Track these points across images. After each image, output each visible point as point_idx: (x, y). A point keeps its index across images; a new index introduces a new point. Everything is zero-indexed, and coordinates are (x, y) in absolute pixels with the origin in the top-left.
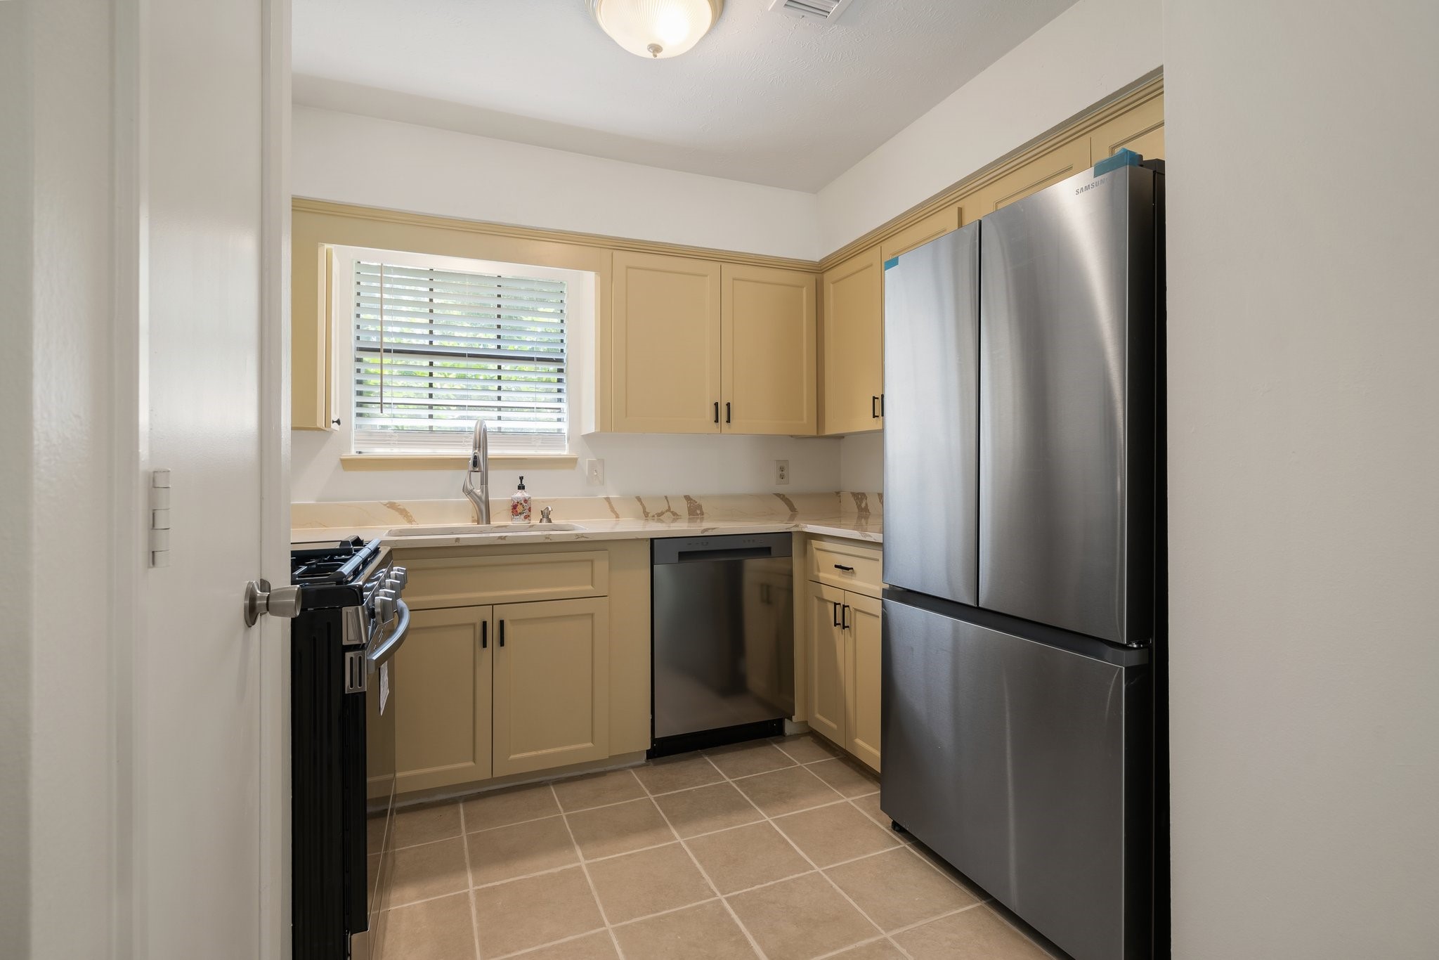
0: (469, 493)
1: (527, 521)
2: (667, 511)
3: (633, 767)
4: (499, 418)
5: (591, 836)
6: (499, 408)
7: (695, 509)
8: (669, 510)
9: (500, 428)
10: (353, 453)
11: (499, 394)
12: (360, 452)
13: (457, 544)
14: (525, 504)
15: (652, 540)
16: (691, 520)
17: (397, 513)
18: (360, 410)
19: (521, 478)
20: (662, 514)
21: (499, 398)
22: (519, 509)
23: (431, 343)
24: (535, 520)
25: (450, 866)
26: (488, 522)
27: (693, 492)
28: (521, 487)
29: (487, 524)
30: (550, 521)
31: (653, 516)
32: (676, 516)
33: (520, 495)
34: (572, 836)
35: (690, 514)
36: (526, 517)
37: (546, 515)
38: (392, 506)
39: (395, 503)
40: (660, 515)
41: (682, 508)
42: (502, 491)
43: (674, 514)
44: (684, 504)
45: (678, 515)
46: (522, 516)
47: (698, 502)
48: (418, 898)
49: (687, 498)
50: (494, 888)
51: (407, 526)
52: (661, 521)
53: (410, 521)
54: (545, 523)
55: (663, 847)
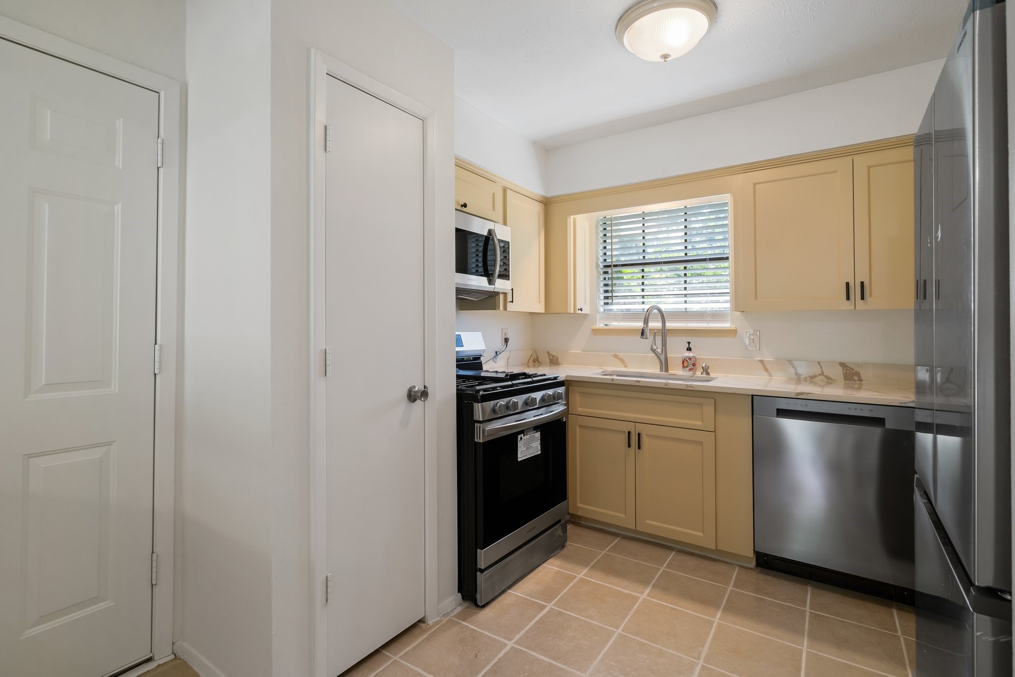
0: (654, 351)
1: (691, 372)
2: (820, 375)
3: (741, 566)
4: (686, 302)
5: (665, 586)
6: (686, 295)
7: (851, 375)
8: (822, 374)
9: (686, 309)
10: (600, 325)
11: (685, 286)
12: (606, 325)
13: (612, 382)
14: (689, 361)
15: (752, 396)
16: (846, 387)
17: (619, 361)
18: (607, 301)
19: (689, 343)
20: (815, 377)
21: (685, 289)
22: (686, 363)
23: (644, 257)
24: (698, 374)
25: (582, 561)
26: (667, 371)
27: (848, 358)
28: (689, 349)
29: (665, 372)
30: (708, 374)
31: (806, 378)
32: (829, 381)
33: (688, 354)
34: (654, 581)
35: (845, 379)
36: (690, 370)
37: (706, 370)
38: (616, 356)
39: (617, 355)
40: (812, 377)
41: (837, 373)
42: (677, 351)
43: (828, 378)
44: (840, 370)
45: (831, 379)
46: (688, 369)
47: (856, 369)
48: (557, 567)
49: (843, 365)
50: (589, 581)
51: (623, 369)
52: (815, 384)
53: (626, 366)
54: (704, 375)
55: (700, 617)
